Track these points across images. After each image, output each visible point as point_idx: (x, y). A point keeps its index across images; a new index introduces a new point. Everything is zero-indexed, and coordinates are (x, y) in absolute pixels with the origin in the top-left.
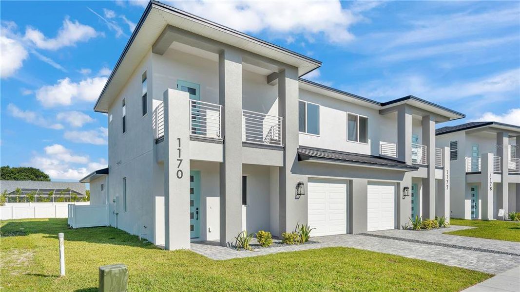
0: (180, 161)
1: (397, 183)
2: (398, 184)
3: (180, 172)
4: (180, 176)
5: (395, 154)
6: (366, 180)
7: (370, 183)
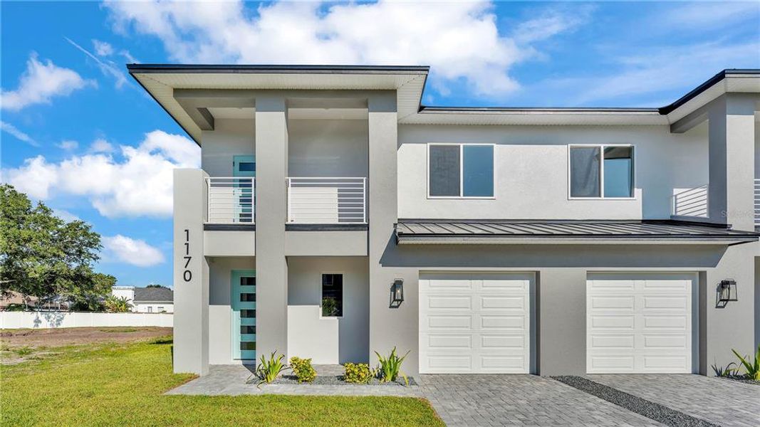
0: (188, 259)
1: (701, 273)
2: (702, 275)
3: (188, 273)
4: (188, 278)
5: (705, 211)
6: (583, 271)
7: (591, 276)
